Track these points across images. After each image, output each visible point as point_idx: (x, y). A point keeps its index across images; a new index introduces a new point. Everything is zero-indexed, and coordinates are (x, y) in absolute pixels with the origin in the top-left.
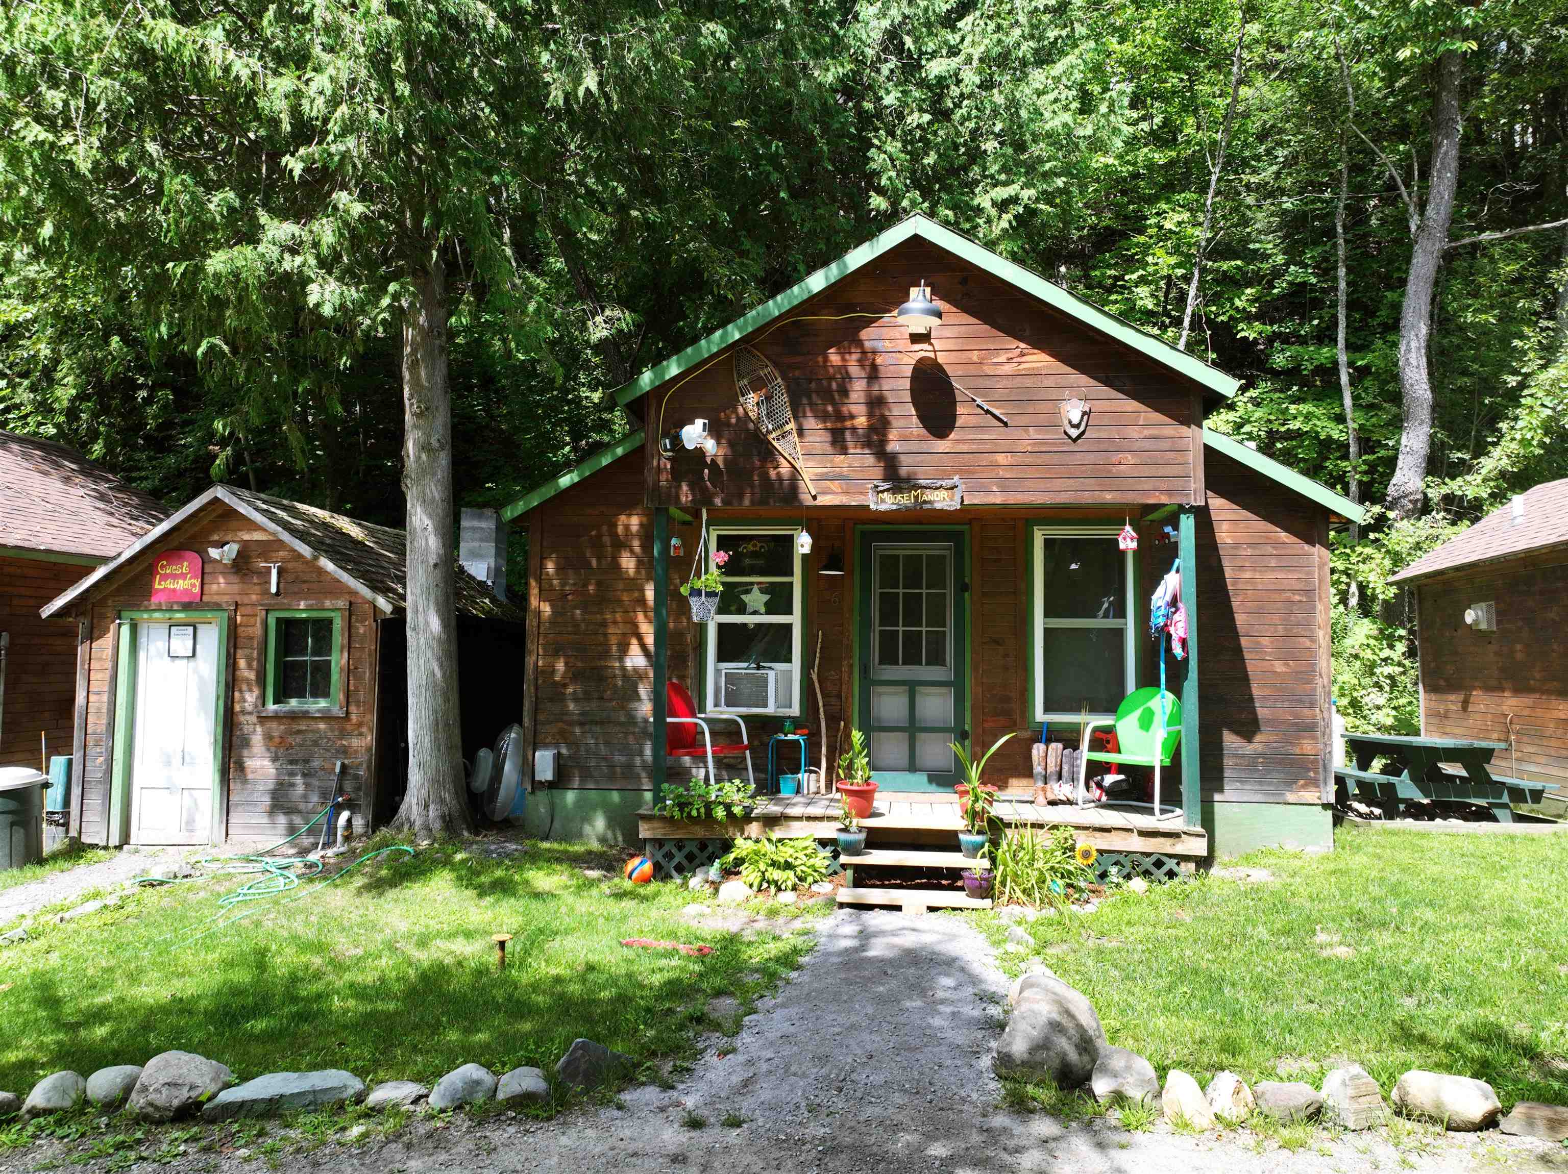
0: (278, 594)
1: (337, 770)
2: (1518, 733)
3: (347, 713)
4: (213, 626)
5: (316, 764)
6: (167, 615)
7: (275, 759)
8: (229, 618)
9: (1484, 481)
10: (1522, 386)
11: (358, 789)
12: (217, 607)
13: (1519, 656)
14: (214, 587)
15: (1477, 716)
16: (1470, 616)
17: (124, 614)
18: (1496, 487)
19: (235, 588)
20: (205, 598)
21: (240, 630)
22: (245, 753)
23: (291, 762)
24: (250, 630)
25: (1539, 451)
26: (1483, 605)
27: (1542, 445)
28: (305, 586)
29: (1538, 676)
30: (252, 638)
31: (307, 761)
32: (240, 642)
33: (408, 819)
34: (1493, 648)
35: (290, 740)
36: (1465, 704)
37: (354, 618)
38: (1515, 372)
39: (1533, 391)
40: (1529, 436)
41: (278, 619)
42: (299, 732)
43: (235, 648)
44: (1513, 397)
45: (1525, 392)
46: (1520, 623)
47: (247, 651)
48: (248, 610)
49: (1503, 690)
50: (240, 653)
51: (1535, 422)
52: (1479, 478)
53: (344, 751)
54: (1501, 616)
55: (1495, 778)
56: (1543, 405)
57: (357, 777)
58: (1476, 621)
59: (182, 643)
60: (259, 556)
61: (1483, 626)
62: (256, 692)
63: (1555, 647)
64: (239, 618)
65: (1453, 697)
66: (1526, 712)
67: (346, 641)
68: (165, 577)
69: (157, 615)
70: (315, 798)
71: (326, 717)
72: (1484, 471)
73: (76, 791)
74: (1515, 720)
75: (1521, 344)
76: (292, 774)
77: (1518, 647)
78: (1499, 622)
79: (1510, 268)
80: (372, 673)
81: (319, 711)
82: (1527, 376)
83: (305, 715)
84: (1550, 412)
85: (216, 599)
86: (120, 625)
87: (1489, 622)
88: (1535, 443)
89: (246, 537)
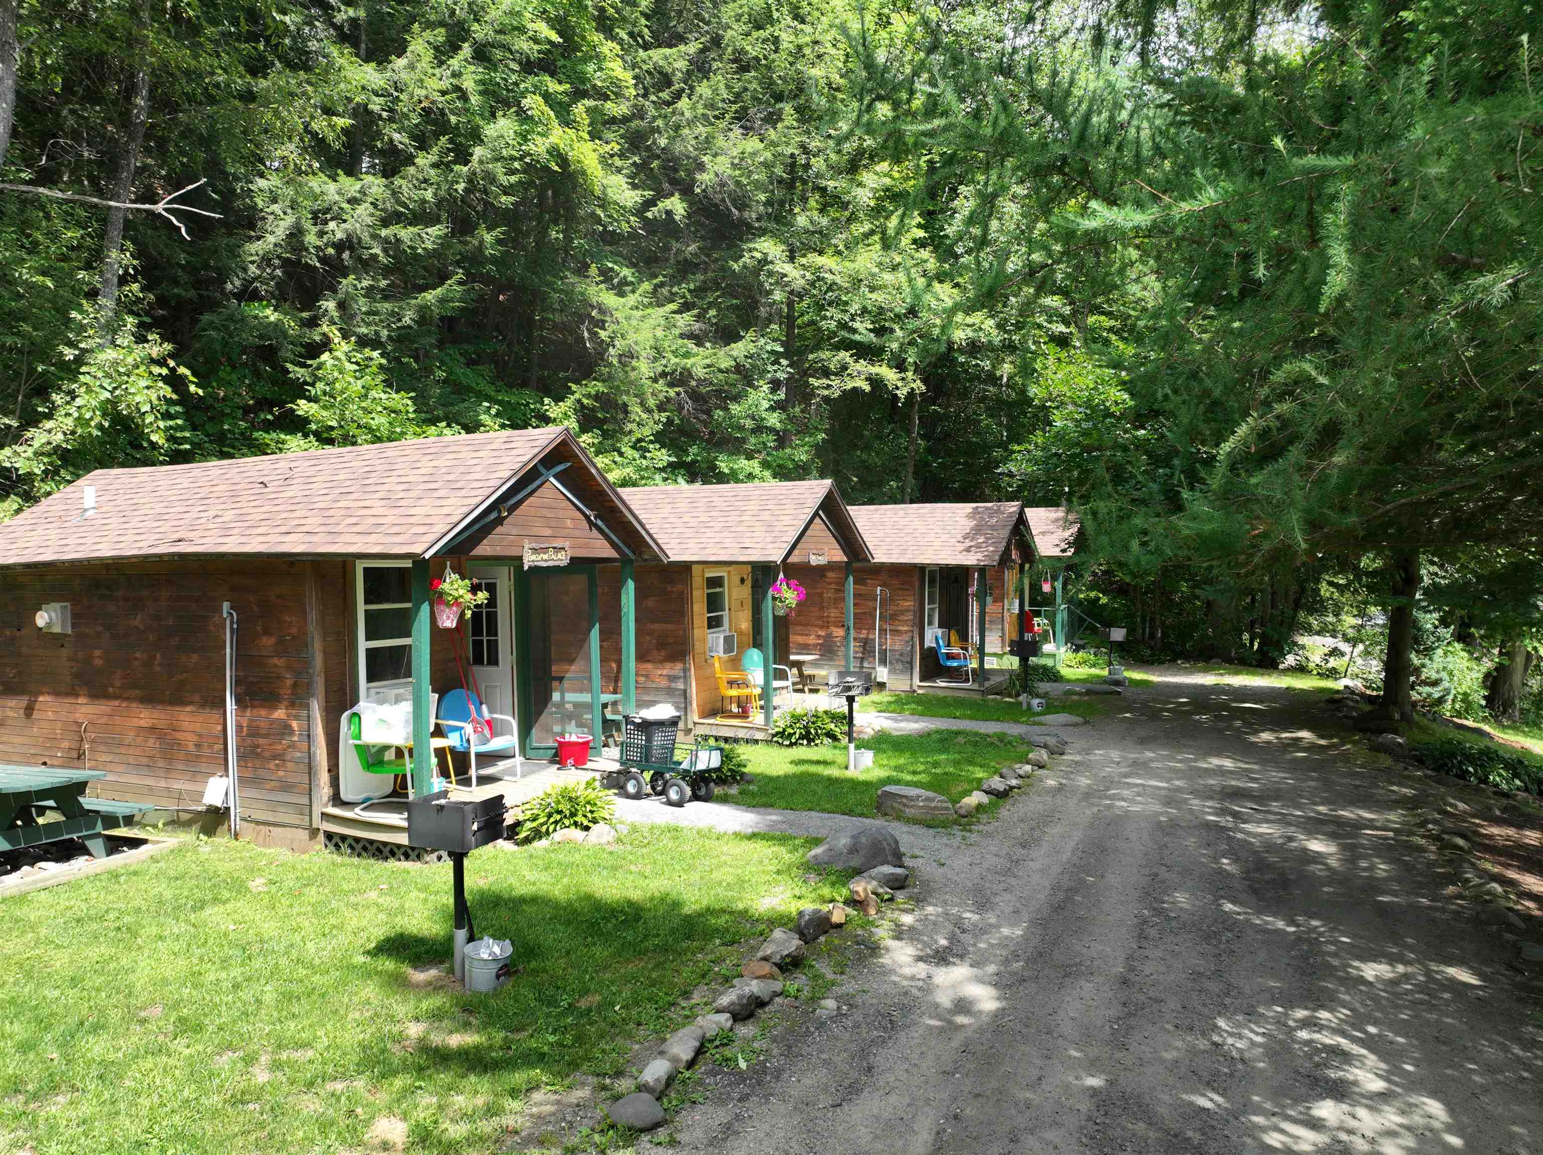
2: (93, 741)
9: (37, 454)
10: (79, 361)
13: (98, 662)
15: (43, 724)
16: (42, 619)
18: (51, 464)
25: (96, 433)
26: (57, 606)
27: (100, 427)
29: (118, 683)
34: (65, 652)
36: (29, 711)
38: (71, 344)
39: (93, 370)
40: (88, 416)
44: (72, 370)
45: (84, 369)
46: (100, 629)
49: (77, 696)
51: (94, 403)
52: (30, 451)
54: (77, 618)
55: (87, 807)
56: (101, 387)
58: (49, 625)
61: (57, 629)
63: (138, 655)
65: (12, 703)
66: (103, 720)
72: (36, 444)
74: (89, 728)
75: (79, 317)
77: (97, 653)
78: (74, 625)
79: (72, 235)
82: (84, 351)
84: (108, 395)
87: (63, 626)
88: (93, 423)
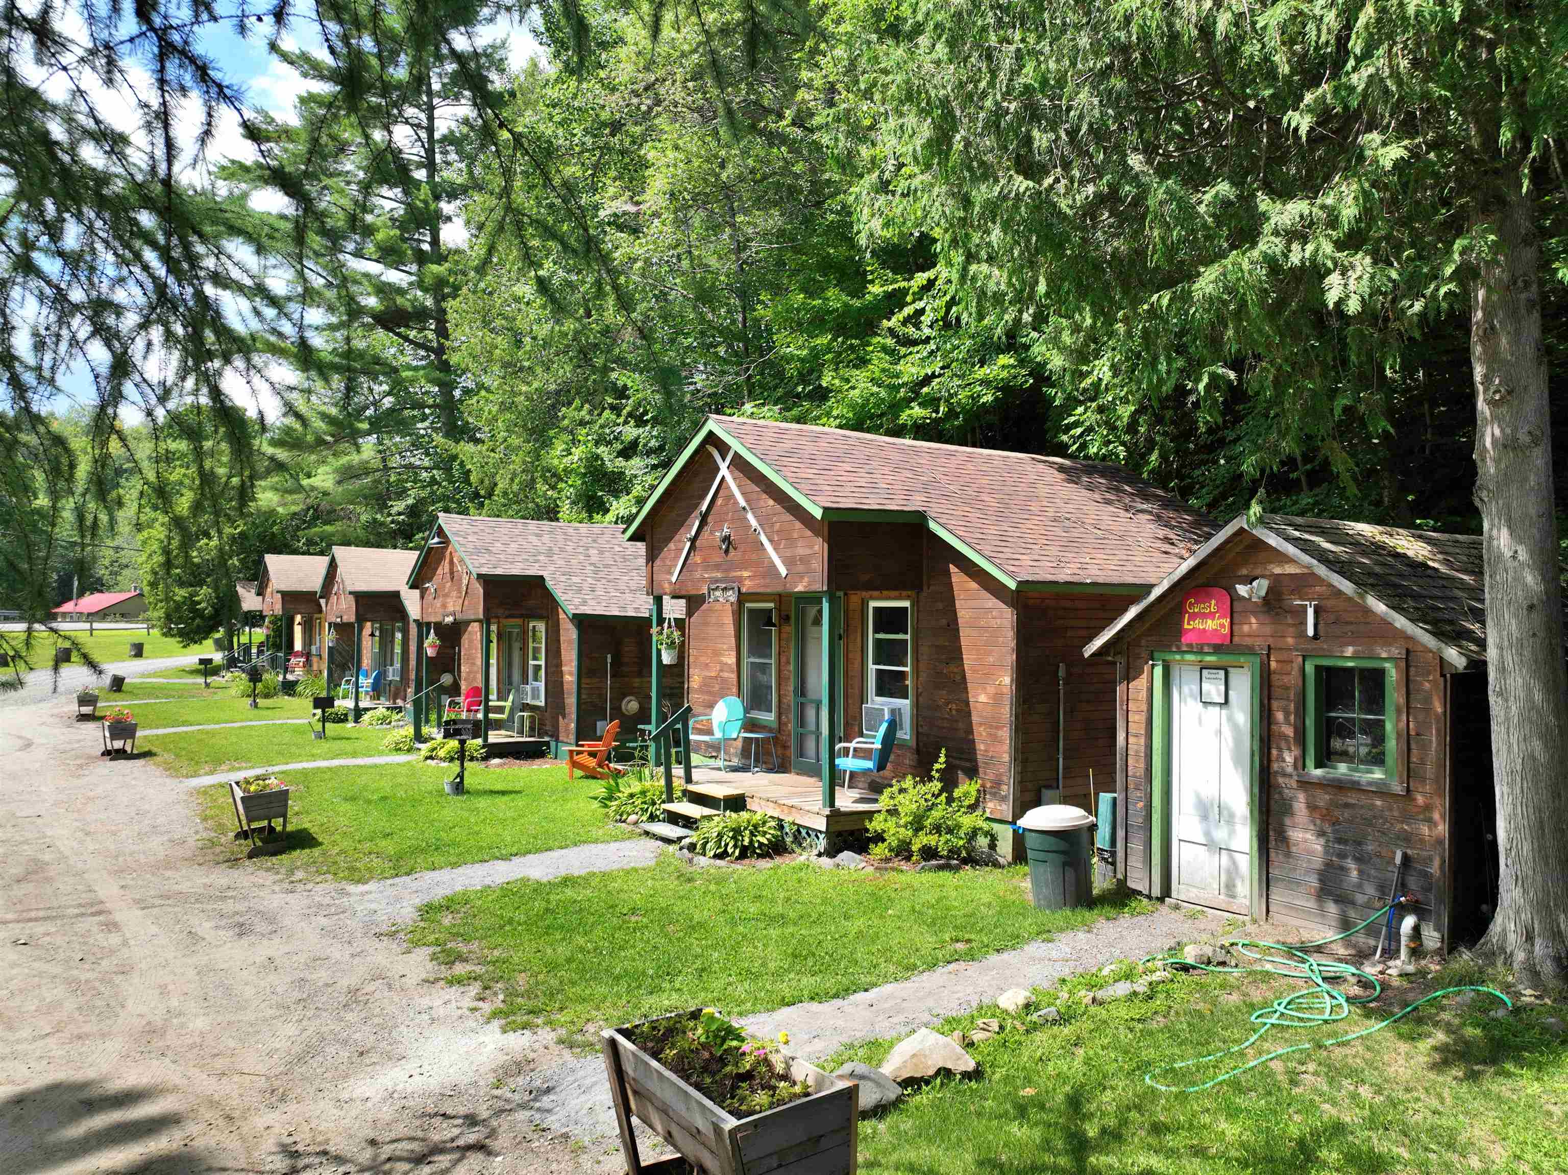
0: (1316, 637)
1: (1398, 859)
3: (1408, 790)
4: (1245, 670)
5: (1370, 848)
6: (1199, 658)
7: (1321, 833)
8: (1262, 663)
11: (1427, 889)
12: (1249, 651)
14: (1246, 628)
17: (1156, 655)
19: (1268, 630)
20: (1236, 640)
21: (1274, 677)
22: (1288, 821)
23: (1339, 841)
24: (1286, 679)
28: (1350, 627)
30: (1287, 688)
31: (1360, 844)
32: (1276, 692)
33: (1503, 950)
35: (1336, 813)
37: (1412, 670)
41: (1317, 668)
42: (1347, 805)
43: (1269, 699)
47: (1283, 703)
48: (1284, 656)
50: (1275, 704)
53: (1407, 839)
57: (1426, 875)
59: (1213, 689)
60: (1292, 592)
62: (1296, 752)
64: (1273, 665)
67: (1402, 701)
68: (1193, 617)
69: (1189, 657)
70: (1370, 890)
71: (1381, 791)
73: (1121, 833)
76: (1342, 856)
80: (1441, 743)
81: (1370, 783)
83: (1354, 787)
85: (1248, 641)
86: (1153, 666)
89: (1278, 570)
